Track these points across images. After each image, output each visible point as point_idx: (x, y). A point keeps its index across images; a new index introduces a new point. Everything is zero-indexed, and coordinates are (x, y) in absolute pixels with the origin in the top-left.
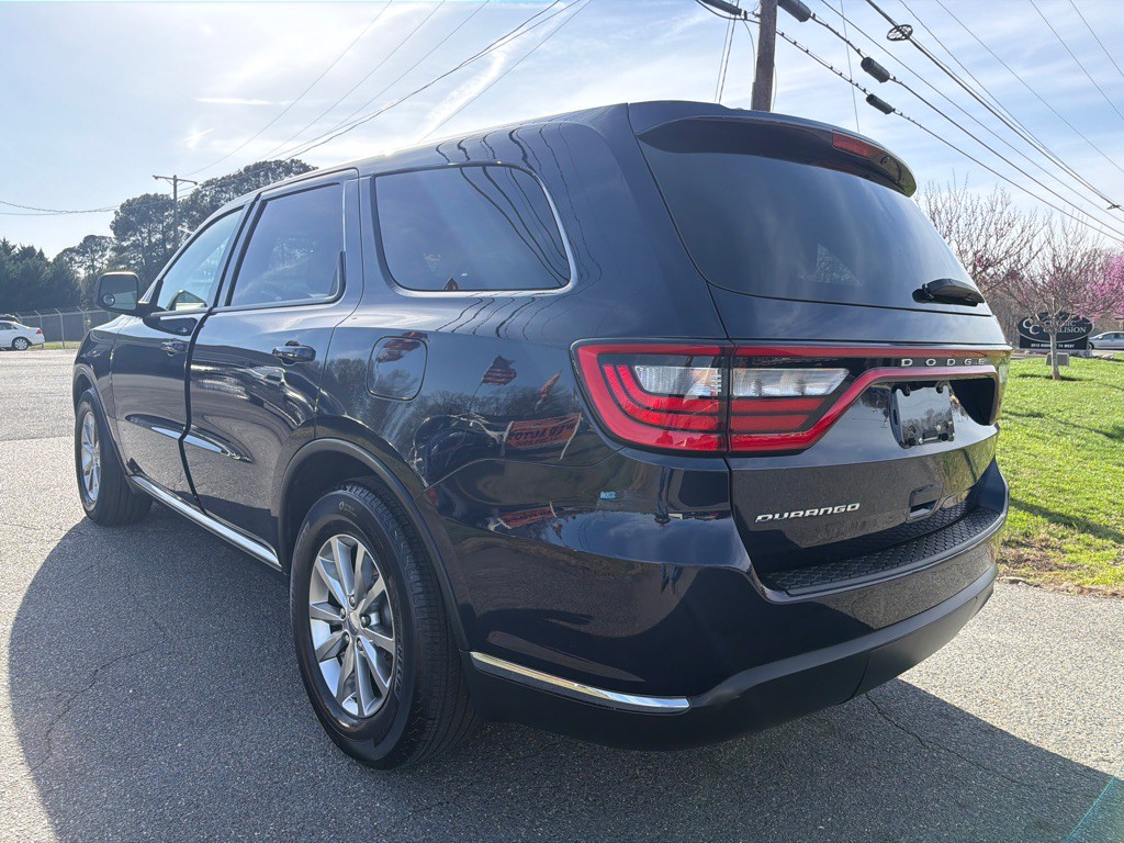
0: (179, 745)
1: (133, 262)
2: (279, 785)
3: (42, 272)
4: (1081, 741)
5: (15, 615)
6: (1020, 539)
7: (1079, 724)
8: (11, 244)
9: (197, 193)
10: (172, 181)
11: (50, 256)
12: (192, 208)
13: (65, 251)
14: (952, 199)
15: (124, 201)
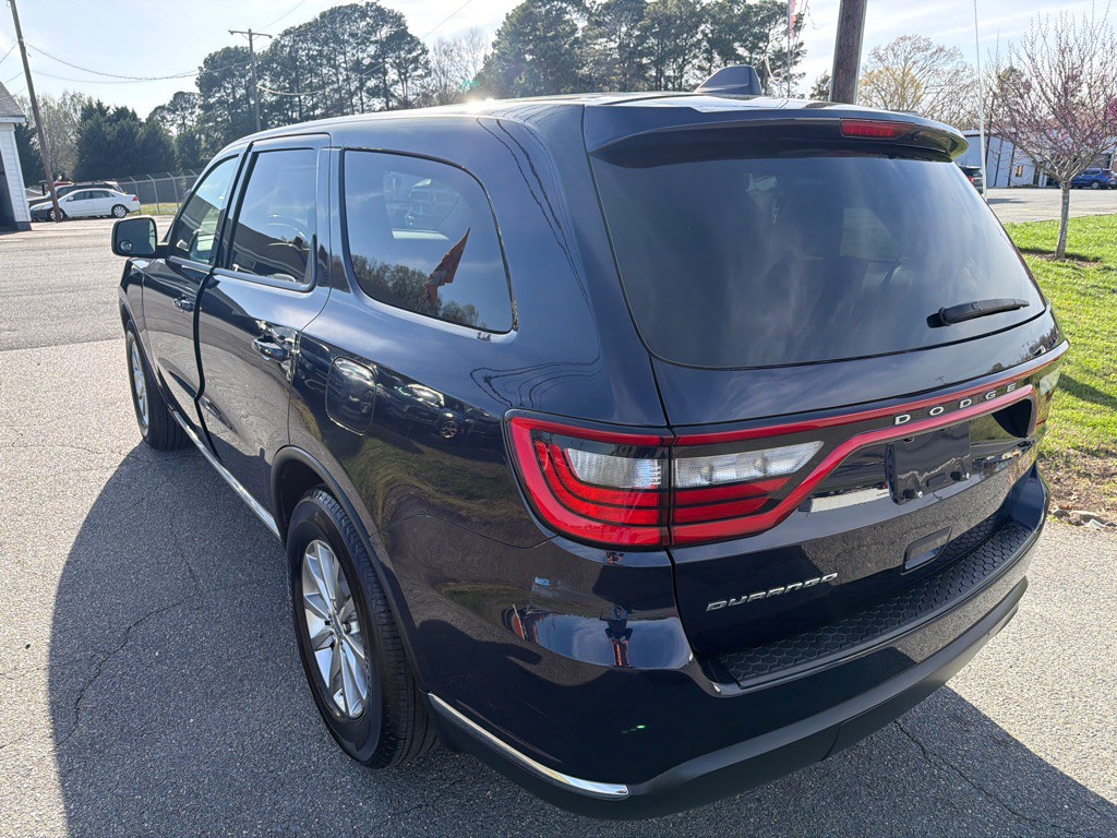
0: (192, 720)
1: (219, 119)
2: (274, 775)
3: (137, 133)
4: (1103, 759)
5: (65, 558)
6: (1110, 448)
7: (1107, 735)
8: (105, 105)
9: (276, 43)
10: (247, 36)
11: (143, 116)
12: (272, 60)
13: (156, 109)
14: (1088, 32)
15: (207, 56)
